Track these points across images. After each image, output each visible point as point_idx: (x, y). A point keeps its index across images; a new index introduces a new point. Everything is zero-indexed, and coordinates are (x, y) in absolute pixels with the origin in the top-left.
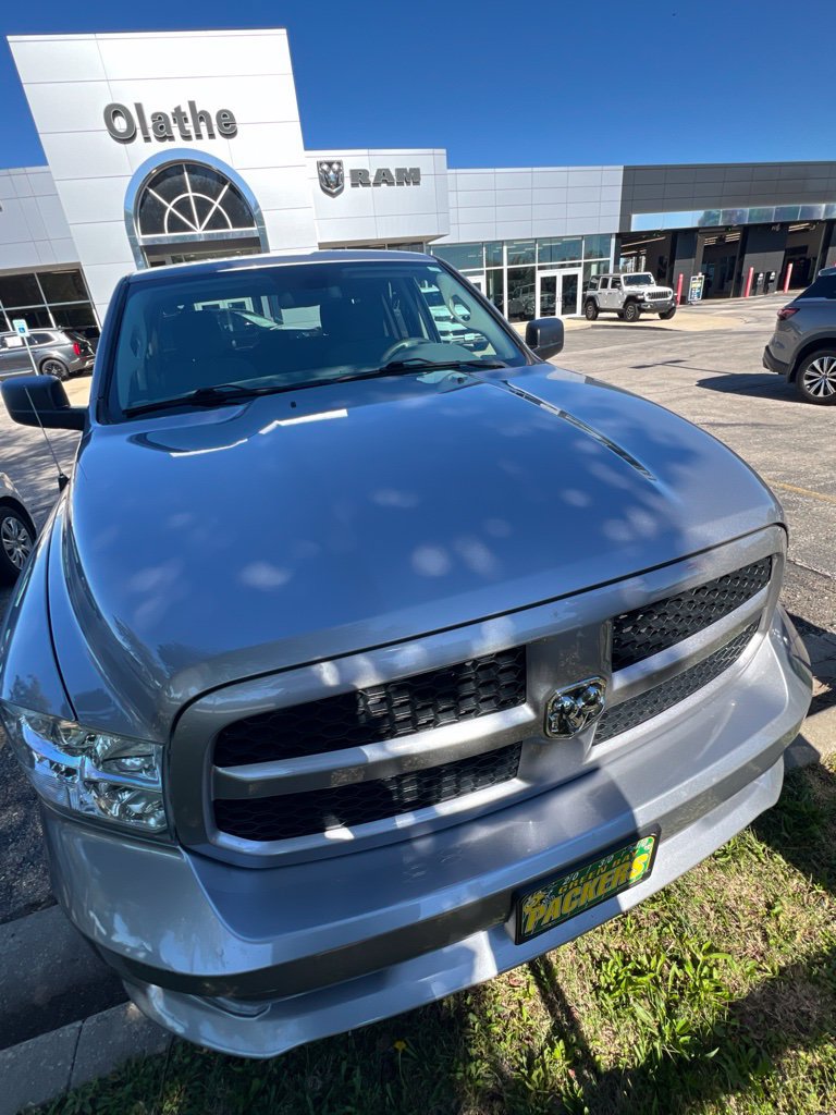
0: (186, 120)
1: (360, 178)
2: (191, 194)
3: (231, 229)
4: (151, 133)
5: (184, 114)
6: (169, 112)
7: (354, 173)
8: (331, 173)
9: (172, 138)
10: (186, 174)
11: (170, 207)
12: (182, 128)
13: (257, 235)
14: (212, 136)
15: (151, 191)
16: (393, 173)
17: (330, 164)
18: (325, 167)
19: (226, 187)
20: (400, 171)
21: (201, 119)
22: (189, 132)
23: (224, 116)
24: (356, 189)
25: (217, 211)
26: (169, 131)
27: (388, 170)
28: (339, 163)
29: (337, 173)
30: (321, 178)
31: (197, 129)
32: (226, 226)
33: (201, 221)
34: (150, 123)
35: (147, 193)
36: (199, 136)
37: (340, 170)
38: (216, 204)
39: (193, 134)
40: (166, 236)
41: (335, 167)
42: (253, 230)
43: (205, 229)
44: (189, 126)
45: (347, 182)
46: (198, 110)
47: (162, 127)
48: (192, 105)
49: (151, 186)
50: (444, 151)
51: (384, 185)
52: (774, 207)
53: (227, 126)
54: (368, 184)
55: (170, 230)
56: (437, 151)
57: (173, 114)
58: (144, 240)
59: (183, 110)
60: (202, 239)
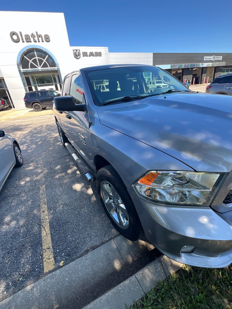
0: (35, 37)
1: (85, 54)
2: (37, 58)
3: (49, 68)
4: (25, 40)
5: (34, 35)
6: (30, 35)
7: (83, 53)
8: (77, 53)
9: (31, 42)
10: (35, 52)
11: (31, 61)
12: (34, 39)
13: (57, 69)
14: (43, 41)
15: (25, 56)
16: (94, 53)
17: (77, 50)
18: (75, 51)
19: (47, 56)
20: (96, 53)
21: (40, 36)
22: (36, 40)
23: (46, 36)
24: (84, 57)
25: (45, 62)
26: (30, 40)
27: (93, 52)
28: (79, 50)
29: (79, 53)
30: (74, 54)
31: (38, 39)
32: (48, 67)
33: (40, 65)
34: (24, 38)
35: (23, 57)
36: (39, 41)
37: (79, 52)
38: (45, 61)
39: (37, 41)
40: (30, 69)
41: (78, 51)
42: (56, 68)
43: (41, 68)
44: (36, 39)
45: (82, 55)
46: (38, 35)
47: (28, 39)
48: (37, 33)
49: (24, 55)
50: (107, 48)
51: (92, 56)
52: (190, 64)
53: (47, 39)
54: (87, 56)
55: (31, 68)
56: (105, 47)
57: (31, 35)
58: (23, 71)
59: (34, 34)
60: (41, 70)
